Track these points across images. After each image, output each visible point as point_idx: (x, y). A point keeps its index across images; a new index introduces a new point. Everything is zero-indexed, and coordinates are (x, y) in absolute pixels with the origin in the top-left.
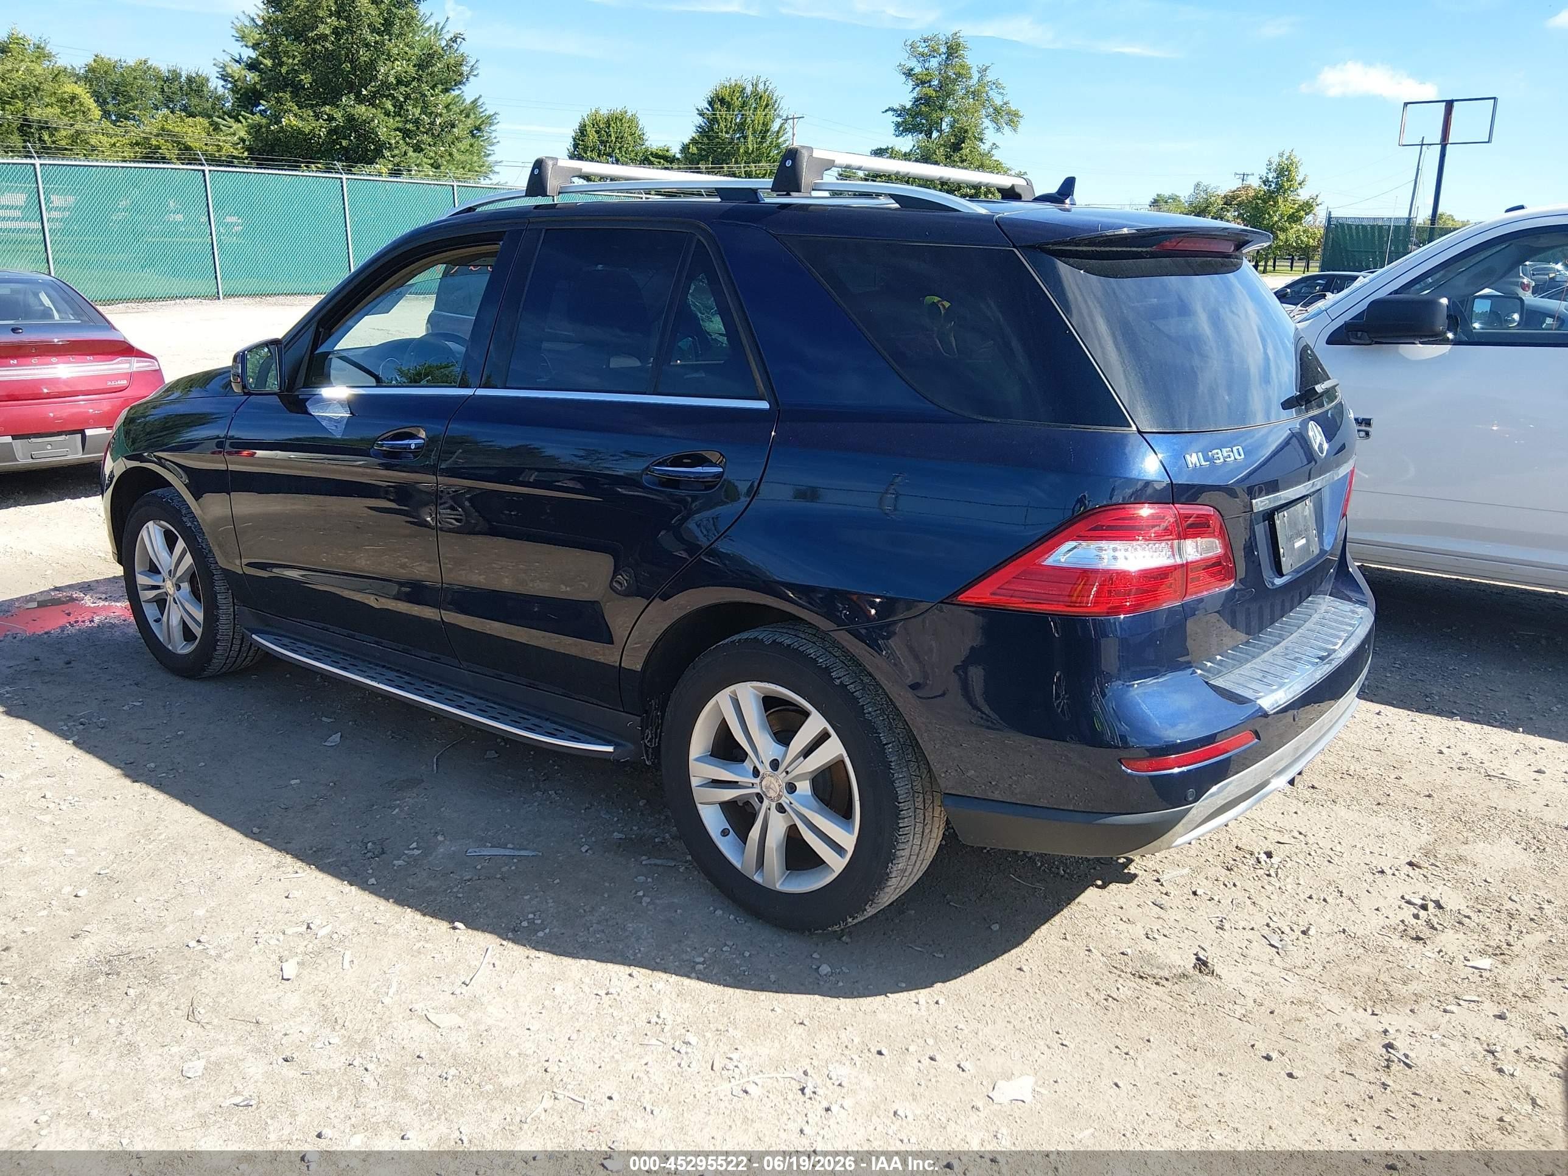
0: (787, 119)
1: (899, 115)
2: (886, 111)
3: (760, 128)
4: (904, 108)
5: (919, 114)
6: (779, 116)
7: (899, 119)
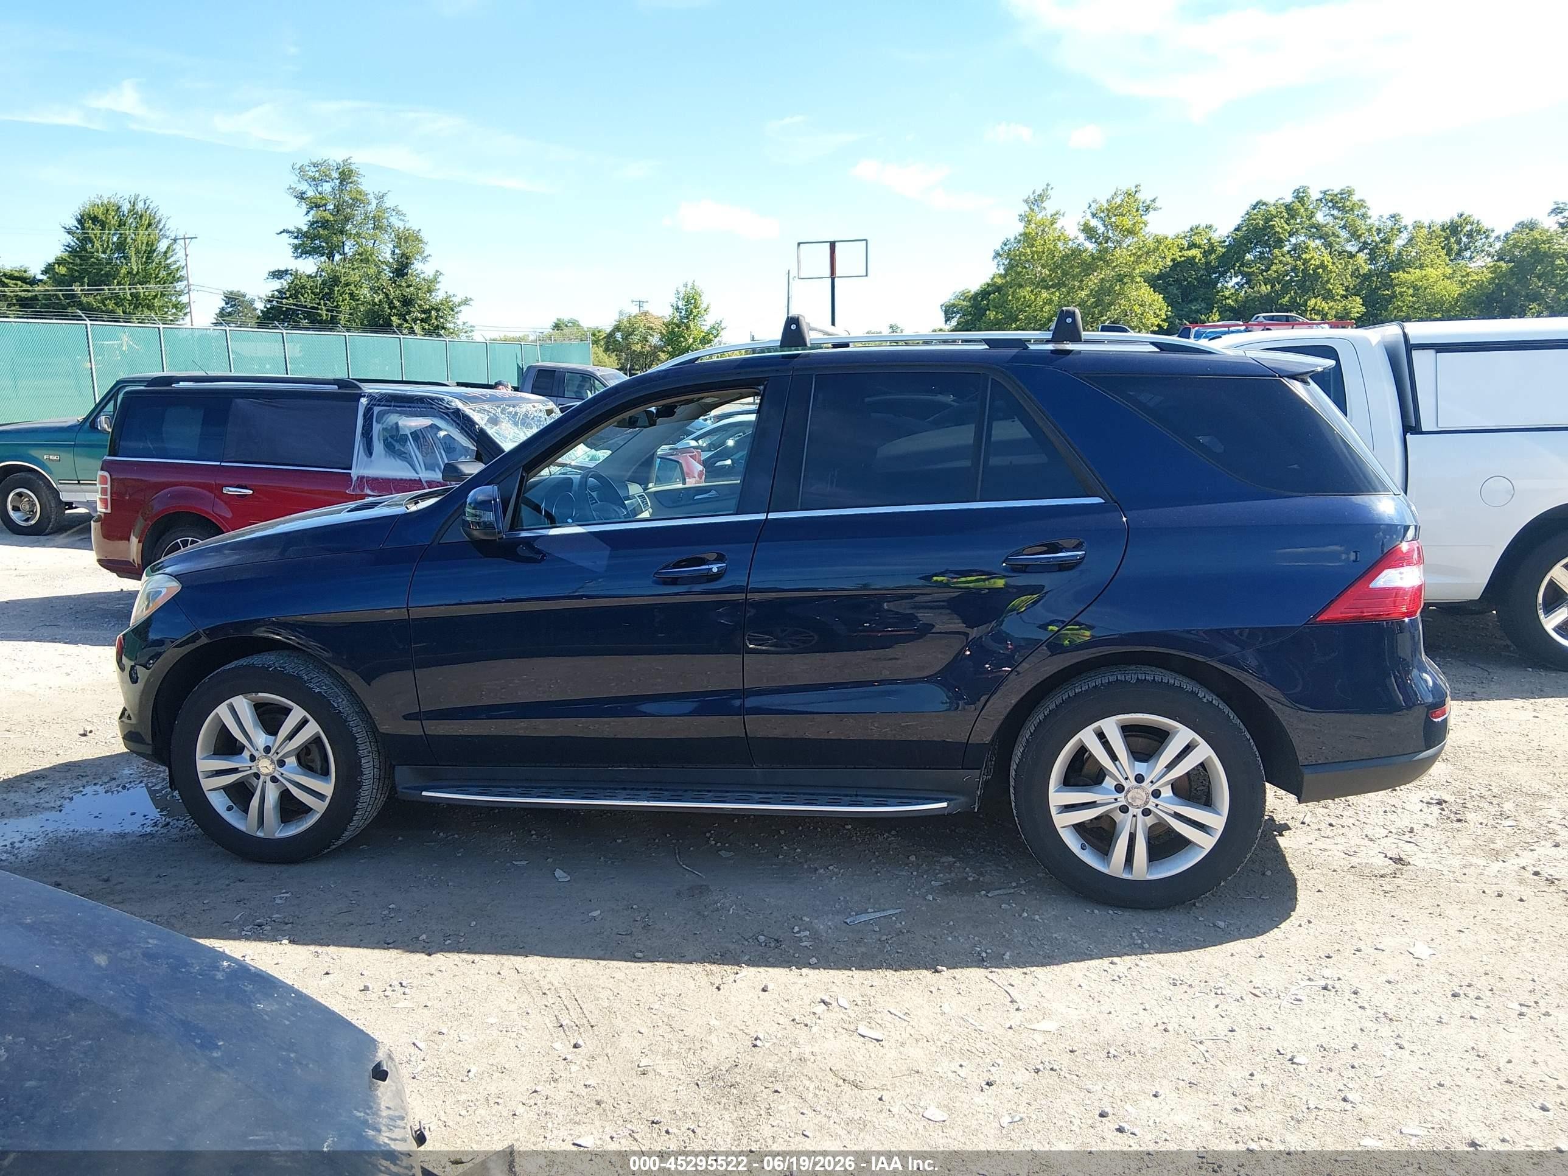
0: (175, 240)
1: (296, 238)
2: (281, 233)
3: (144, 248)
4: (299, 230)
5: (318, 237)
6: (164, 236)
7: (296, 241)
